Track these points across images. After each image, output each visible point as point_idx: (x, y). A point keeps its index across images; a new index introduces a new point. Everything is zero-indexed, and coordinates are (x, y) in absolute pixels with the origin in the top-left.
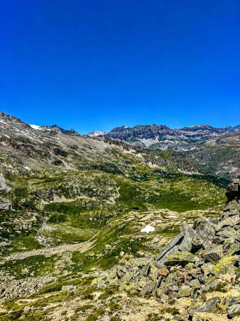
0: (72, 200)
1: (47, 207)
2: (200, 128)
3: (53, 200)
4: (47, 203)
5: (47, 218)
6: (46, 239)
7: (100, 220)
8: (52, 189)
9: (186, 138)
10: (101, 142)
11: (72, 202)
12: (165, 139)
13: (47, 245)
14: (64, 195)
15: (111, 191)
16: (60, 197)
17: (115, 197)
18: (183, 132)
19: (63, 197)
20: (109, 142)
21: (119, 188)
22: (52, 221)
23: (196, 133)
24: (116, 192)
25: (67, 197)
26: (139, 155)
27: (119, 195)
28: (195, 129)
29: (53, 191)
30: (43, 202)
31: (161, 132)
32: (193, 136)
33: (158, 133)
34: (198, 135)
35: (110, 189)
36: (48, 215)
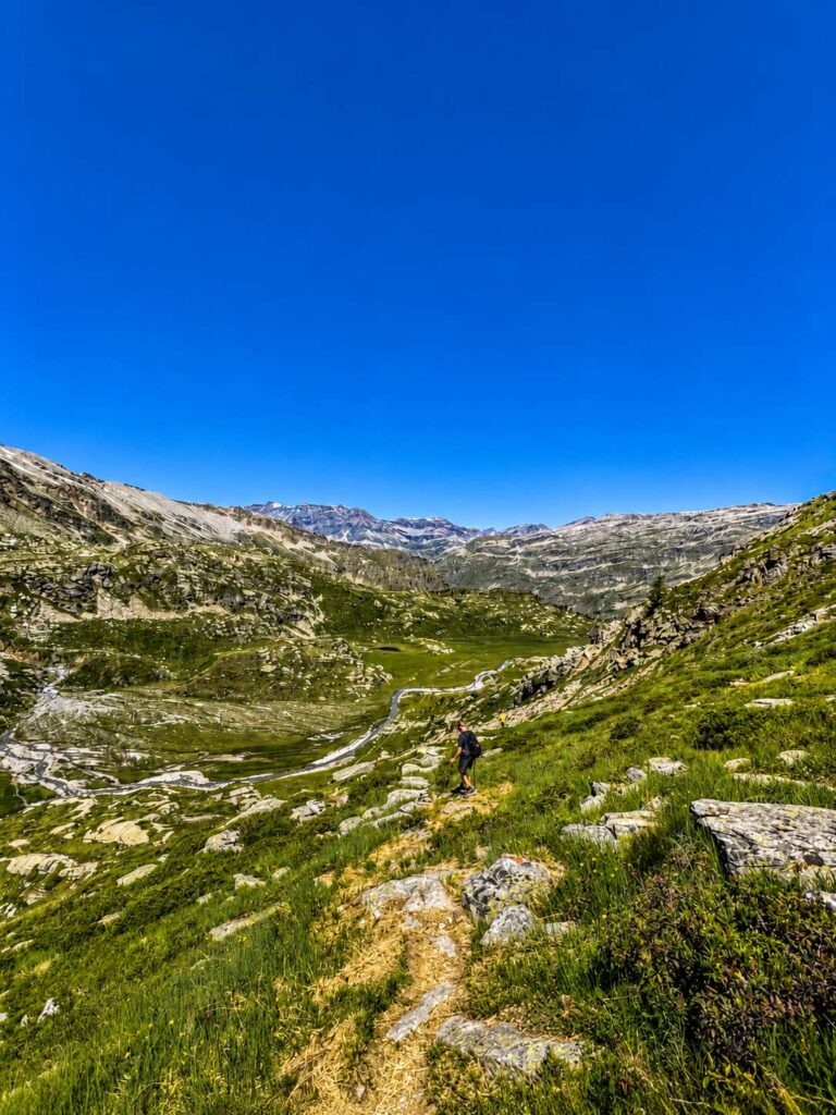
0: (172, 615)
1: (64, 634)
2: (429, 524)
3: (93, 610)
4: (69, 619)
5: (62, 672)
6: (60, 756)
7: (304, 672)
8: (95, 572)
9: (404, 540)
10: (224, 518)
11: (174, 622)
12: (363, 538)
13: (59, 785)
14: (142, 596)
15: (298, 604)
16: (126, 602)
17: (313, 622)
18: (397, 527)
19: (136, 602)
20: (245, 520)
21: (321, 598)
22: (89, 679)
23: (420, 532)
24: (311, 607)
25: (151, 605)
26: (322, 555)
27: (322, 616)
28: (419, 525)
29: (97, 578)
30: (47, 611)
31: (354, 522)
32: (417, 538)
33: (350, 525)
34: (427, 538)
35: (295, 597)
36: (67, 659)
